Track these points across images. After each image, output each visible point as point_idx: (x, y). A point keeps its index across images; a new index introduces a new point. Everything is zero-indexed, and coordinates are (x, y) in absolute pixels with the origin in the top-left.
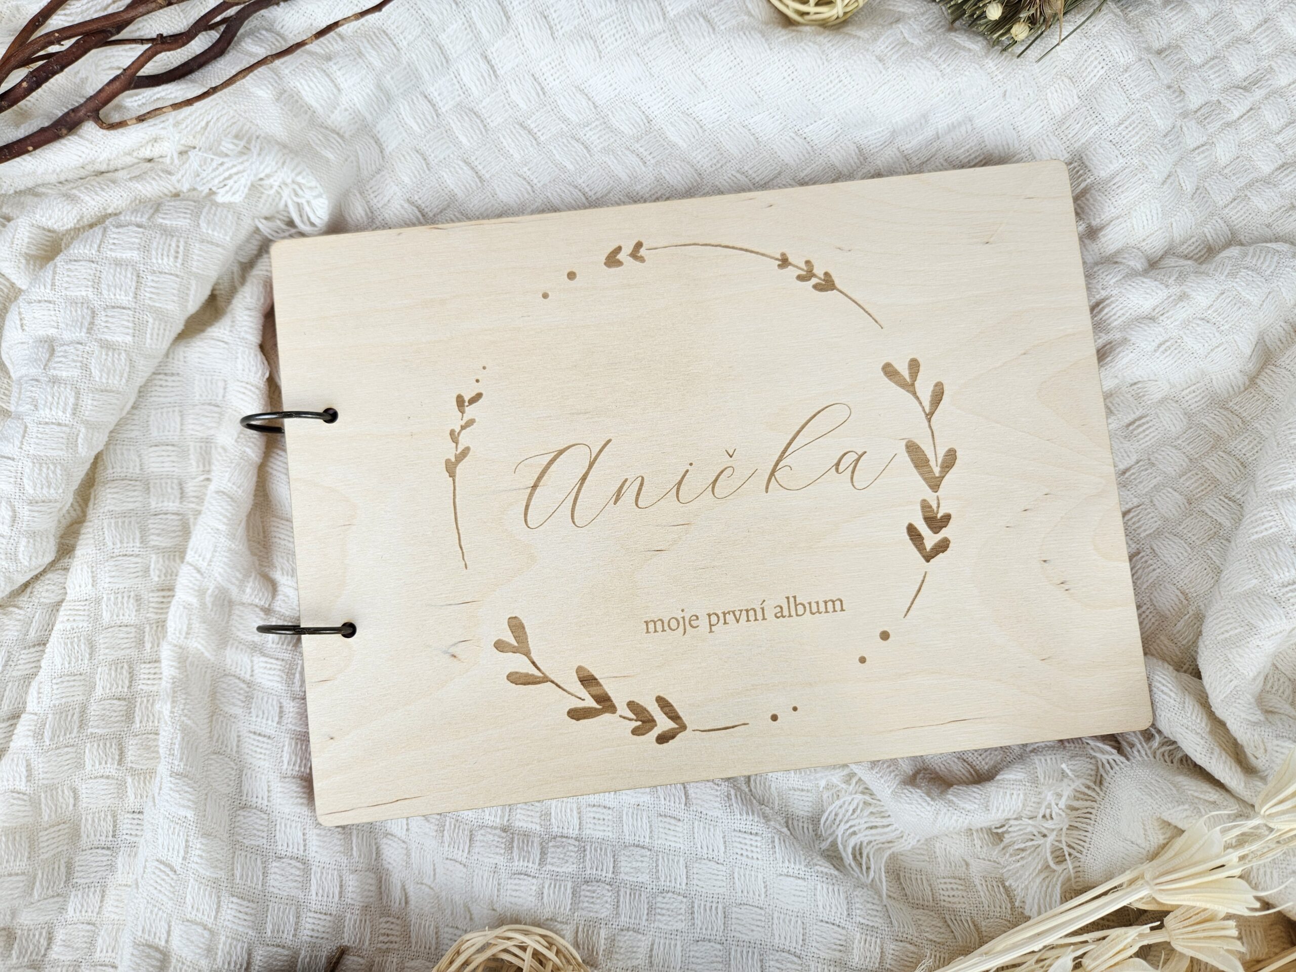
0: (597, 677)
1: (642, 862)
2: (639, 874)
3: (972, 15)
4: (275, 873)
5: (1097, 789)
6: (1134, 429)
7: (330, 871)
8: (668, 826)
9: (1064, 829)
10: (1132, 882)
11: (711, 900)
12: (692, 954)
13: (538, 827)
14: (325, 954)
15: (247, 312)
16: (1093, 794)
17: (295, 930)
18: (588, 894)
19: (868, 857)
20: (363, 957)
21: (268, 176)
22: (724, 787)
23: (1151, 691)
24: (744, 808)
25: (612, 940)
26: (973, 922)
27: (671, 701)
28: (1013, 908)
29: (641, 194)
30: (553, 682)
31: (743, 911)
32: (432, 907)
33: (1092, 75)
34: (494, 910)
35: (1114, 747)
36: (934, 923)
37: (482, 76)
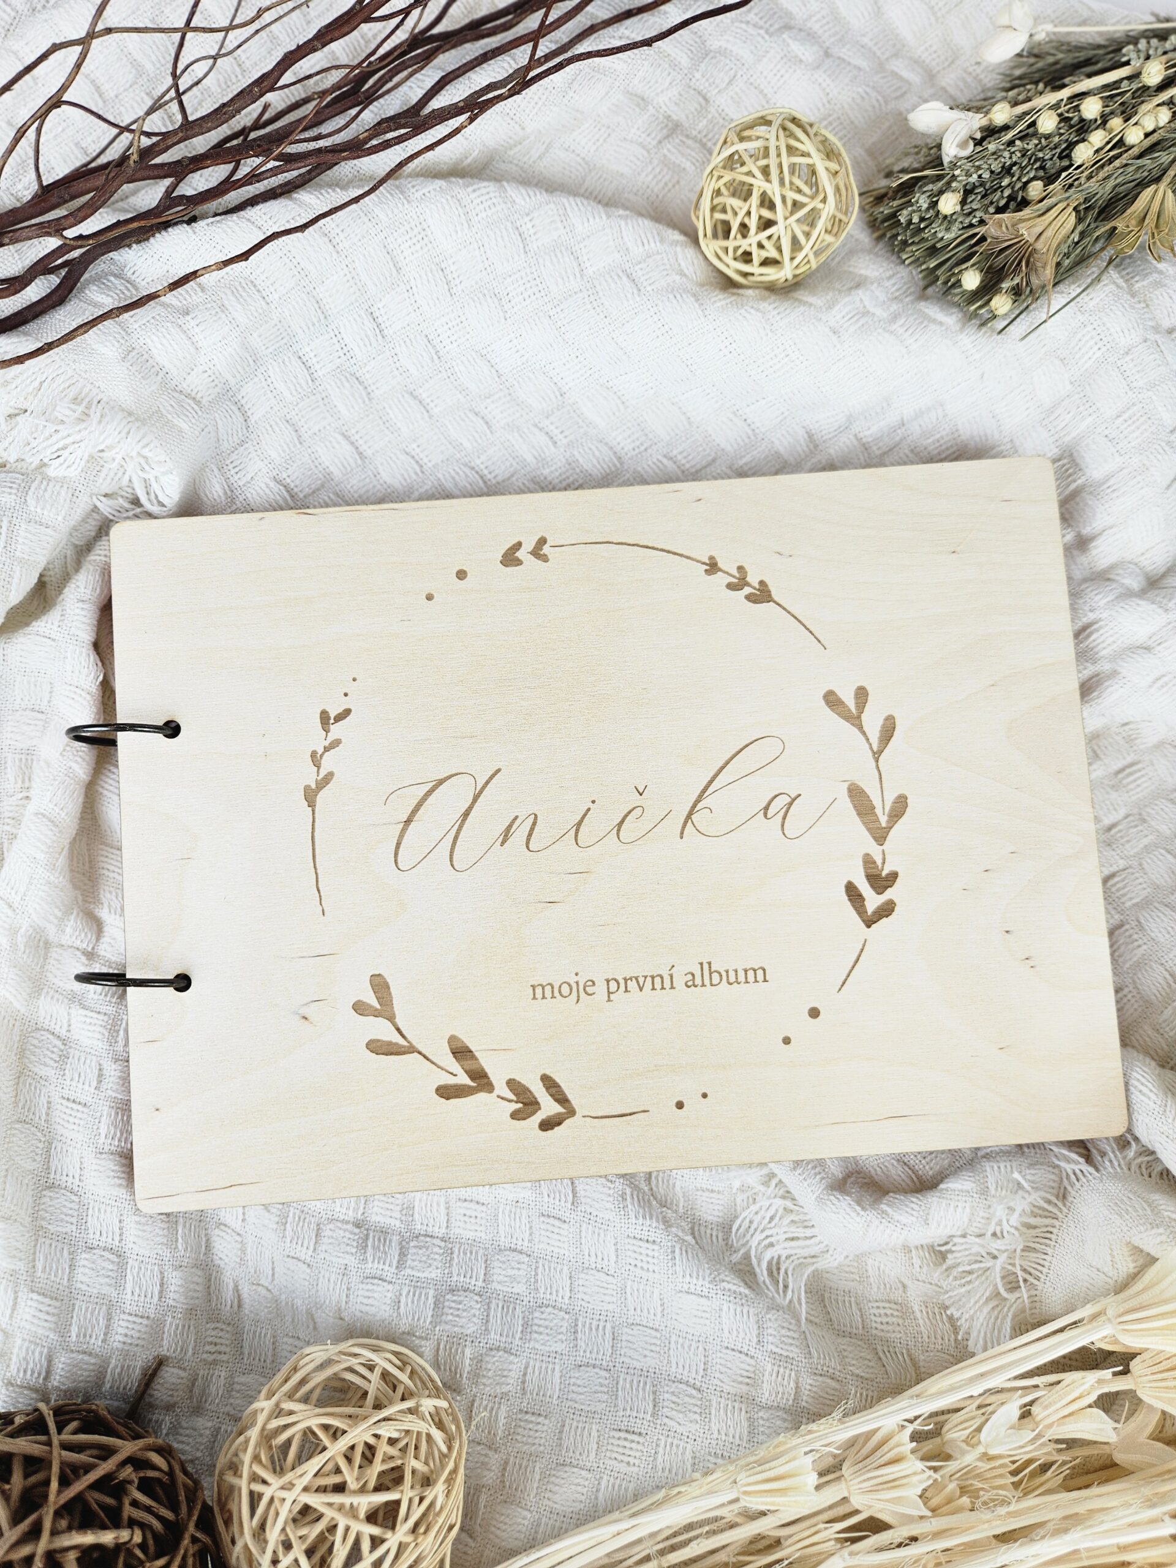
0: (473, 1049)
1: (519, 1269)
2: (514, 1284)
3: (946, 283)
4: (84, 1266)
5: (1060, 1204)
6: (1123, 778)
7: (149, 1267)
8: (551, 1228)
9: (1018, 1251)
10: (1094, 1317)
11: (598, 1317)
12: (572, 1381)
13: (398, 1223)
14: (139, 1364)
15: (80, 605)
16: (1055, 1210)
17: (105, 1334)
18: (453, 1305)
19: (786, 1273)
20: (185, 1369)
21: (110, 448)
22: (619, 1184)
23: (1127, 1090)
24: (641, 1211)
25: (479, 1360)
26: (910, 1355)
27: (558, 1080)
28: (956, 1340)
29: (549, 478)
30: (420, 1053)
31: (635, 1332)
32: (270, 1313)
33: (1087, 357)
34: (341, 1319)
35: (1081, 1155)
36: (862, 1354)
37: (366, 336)
